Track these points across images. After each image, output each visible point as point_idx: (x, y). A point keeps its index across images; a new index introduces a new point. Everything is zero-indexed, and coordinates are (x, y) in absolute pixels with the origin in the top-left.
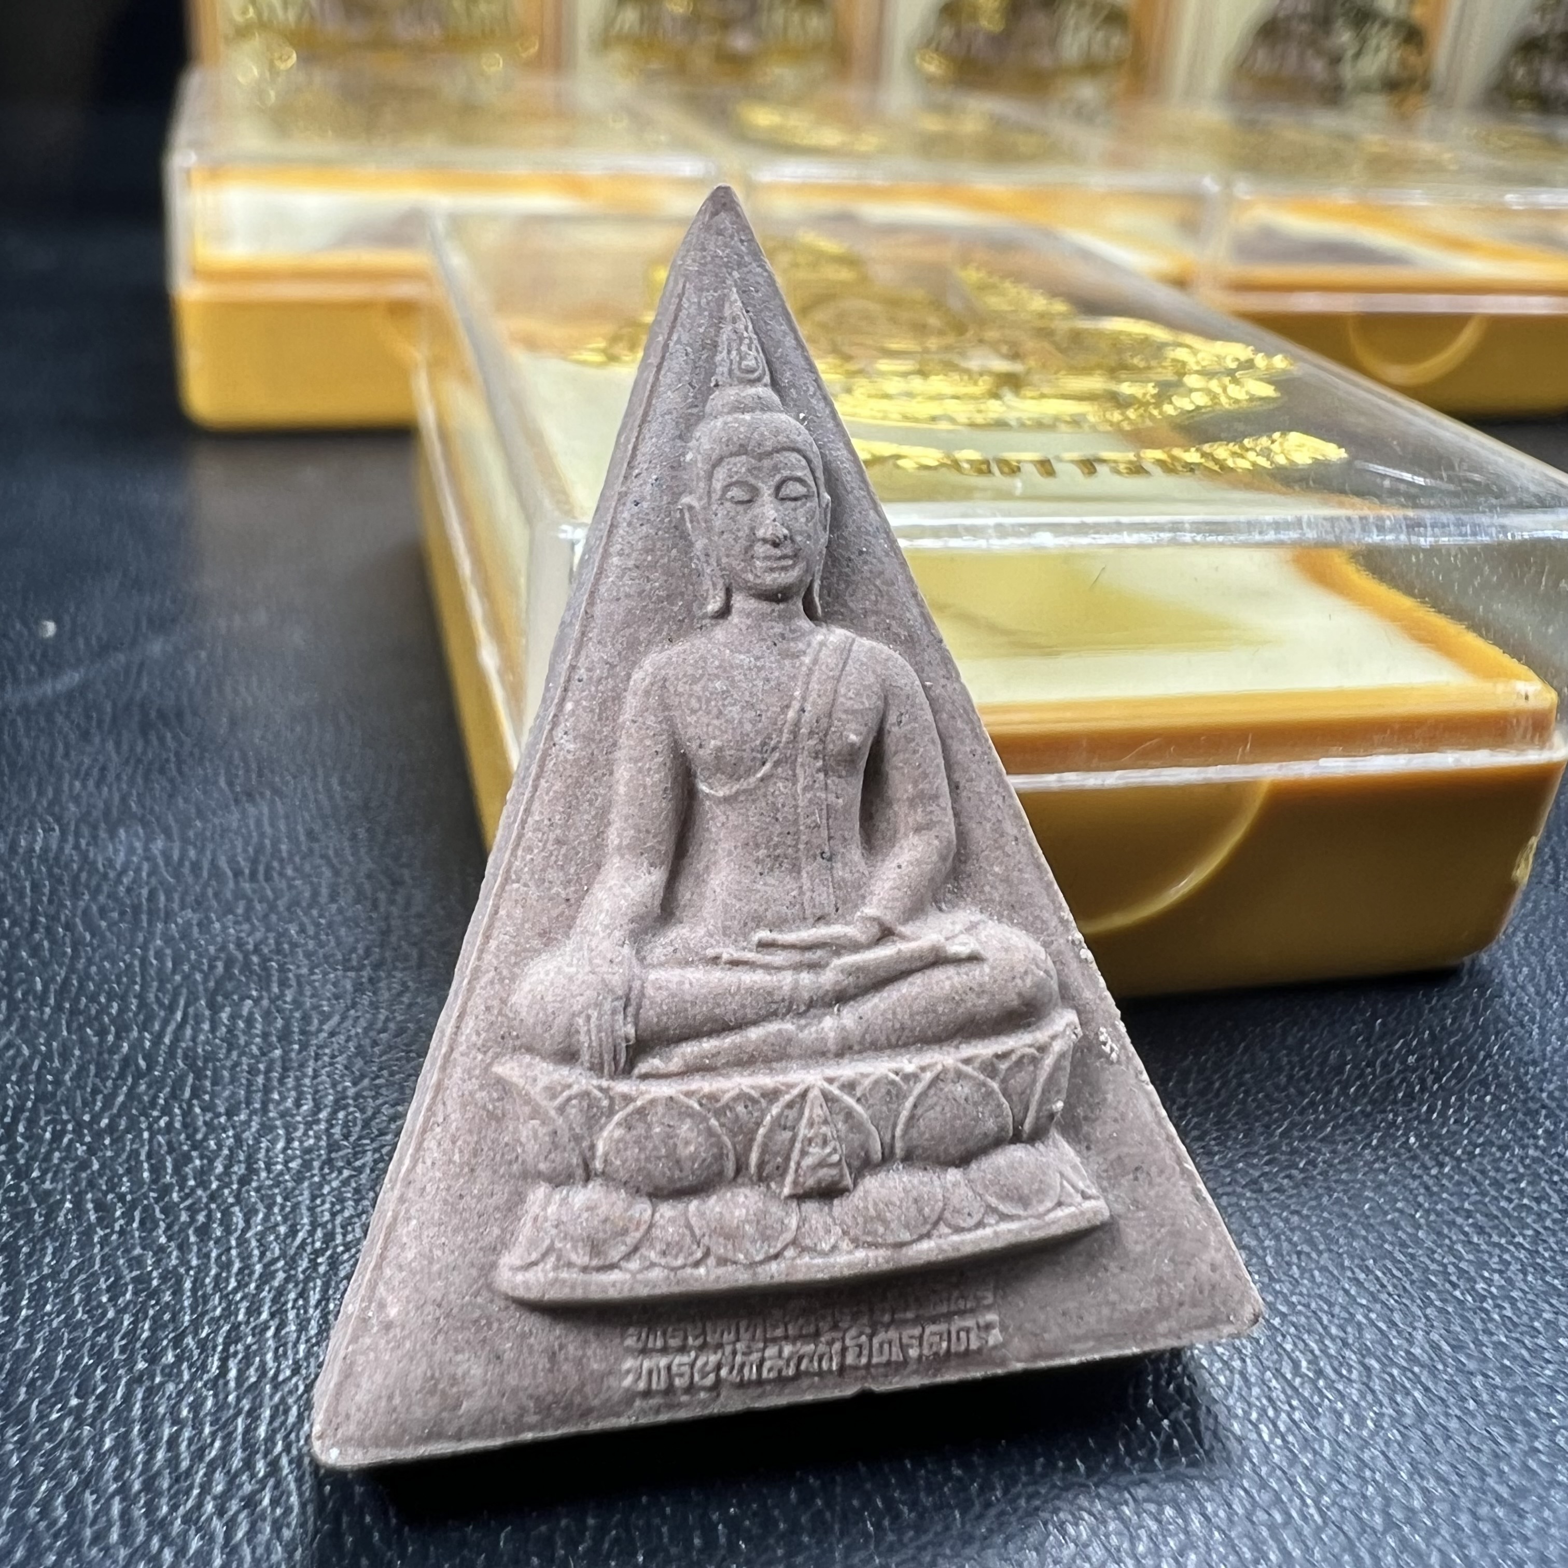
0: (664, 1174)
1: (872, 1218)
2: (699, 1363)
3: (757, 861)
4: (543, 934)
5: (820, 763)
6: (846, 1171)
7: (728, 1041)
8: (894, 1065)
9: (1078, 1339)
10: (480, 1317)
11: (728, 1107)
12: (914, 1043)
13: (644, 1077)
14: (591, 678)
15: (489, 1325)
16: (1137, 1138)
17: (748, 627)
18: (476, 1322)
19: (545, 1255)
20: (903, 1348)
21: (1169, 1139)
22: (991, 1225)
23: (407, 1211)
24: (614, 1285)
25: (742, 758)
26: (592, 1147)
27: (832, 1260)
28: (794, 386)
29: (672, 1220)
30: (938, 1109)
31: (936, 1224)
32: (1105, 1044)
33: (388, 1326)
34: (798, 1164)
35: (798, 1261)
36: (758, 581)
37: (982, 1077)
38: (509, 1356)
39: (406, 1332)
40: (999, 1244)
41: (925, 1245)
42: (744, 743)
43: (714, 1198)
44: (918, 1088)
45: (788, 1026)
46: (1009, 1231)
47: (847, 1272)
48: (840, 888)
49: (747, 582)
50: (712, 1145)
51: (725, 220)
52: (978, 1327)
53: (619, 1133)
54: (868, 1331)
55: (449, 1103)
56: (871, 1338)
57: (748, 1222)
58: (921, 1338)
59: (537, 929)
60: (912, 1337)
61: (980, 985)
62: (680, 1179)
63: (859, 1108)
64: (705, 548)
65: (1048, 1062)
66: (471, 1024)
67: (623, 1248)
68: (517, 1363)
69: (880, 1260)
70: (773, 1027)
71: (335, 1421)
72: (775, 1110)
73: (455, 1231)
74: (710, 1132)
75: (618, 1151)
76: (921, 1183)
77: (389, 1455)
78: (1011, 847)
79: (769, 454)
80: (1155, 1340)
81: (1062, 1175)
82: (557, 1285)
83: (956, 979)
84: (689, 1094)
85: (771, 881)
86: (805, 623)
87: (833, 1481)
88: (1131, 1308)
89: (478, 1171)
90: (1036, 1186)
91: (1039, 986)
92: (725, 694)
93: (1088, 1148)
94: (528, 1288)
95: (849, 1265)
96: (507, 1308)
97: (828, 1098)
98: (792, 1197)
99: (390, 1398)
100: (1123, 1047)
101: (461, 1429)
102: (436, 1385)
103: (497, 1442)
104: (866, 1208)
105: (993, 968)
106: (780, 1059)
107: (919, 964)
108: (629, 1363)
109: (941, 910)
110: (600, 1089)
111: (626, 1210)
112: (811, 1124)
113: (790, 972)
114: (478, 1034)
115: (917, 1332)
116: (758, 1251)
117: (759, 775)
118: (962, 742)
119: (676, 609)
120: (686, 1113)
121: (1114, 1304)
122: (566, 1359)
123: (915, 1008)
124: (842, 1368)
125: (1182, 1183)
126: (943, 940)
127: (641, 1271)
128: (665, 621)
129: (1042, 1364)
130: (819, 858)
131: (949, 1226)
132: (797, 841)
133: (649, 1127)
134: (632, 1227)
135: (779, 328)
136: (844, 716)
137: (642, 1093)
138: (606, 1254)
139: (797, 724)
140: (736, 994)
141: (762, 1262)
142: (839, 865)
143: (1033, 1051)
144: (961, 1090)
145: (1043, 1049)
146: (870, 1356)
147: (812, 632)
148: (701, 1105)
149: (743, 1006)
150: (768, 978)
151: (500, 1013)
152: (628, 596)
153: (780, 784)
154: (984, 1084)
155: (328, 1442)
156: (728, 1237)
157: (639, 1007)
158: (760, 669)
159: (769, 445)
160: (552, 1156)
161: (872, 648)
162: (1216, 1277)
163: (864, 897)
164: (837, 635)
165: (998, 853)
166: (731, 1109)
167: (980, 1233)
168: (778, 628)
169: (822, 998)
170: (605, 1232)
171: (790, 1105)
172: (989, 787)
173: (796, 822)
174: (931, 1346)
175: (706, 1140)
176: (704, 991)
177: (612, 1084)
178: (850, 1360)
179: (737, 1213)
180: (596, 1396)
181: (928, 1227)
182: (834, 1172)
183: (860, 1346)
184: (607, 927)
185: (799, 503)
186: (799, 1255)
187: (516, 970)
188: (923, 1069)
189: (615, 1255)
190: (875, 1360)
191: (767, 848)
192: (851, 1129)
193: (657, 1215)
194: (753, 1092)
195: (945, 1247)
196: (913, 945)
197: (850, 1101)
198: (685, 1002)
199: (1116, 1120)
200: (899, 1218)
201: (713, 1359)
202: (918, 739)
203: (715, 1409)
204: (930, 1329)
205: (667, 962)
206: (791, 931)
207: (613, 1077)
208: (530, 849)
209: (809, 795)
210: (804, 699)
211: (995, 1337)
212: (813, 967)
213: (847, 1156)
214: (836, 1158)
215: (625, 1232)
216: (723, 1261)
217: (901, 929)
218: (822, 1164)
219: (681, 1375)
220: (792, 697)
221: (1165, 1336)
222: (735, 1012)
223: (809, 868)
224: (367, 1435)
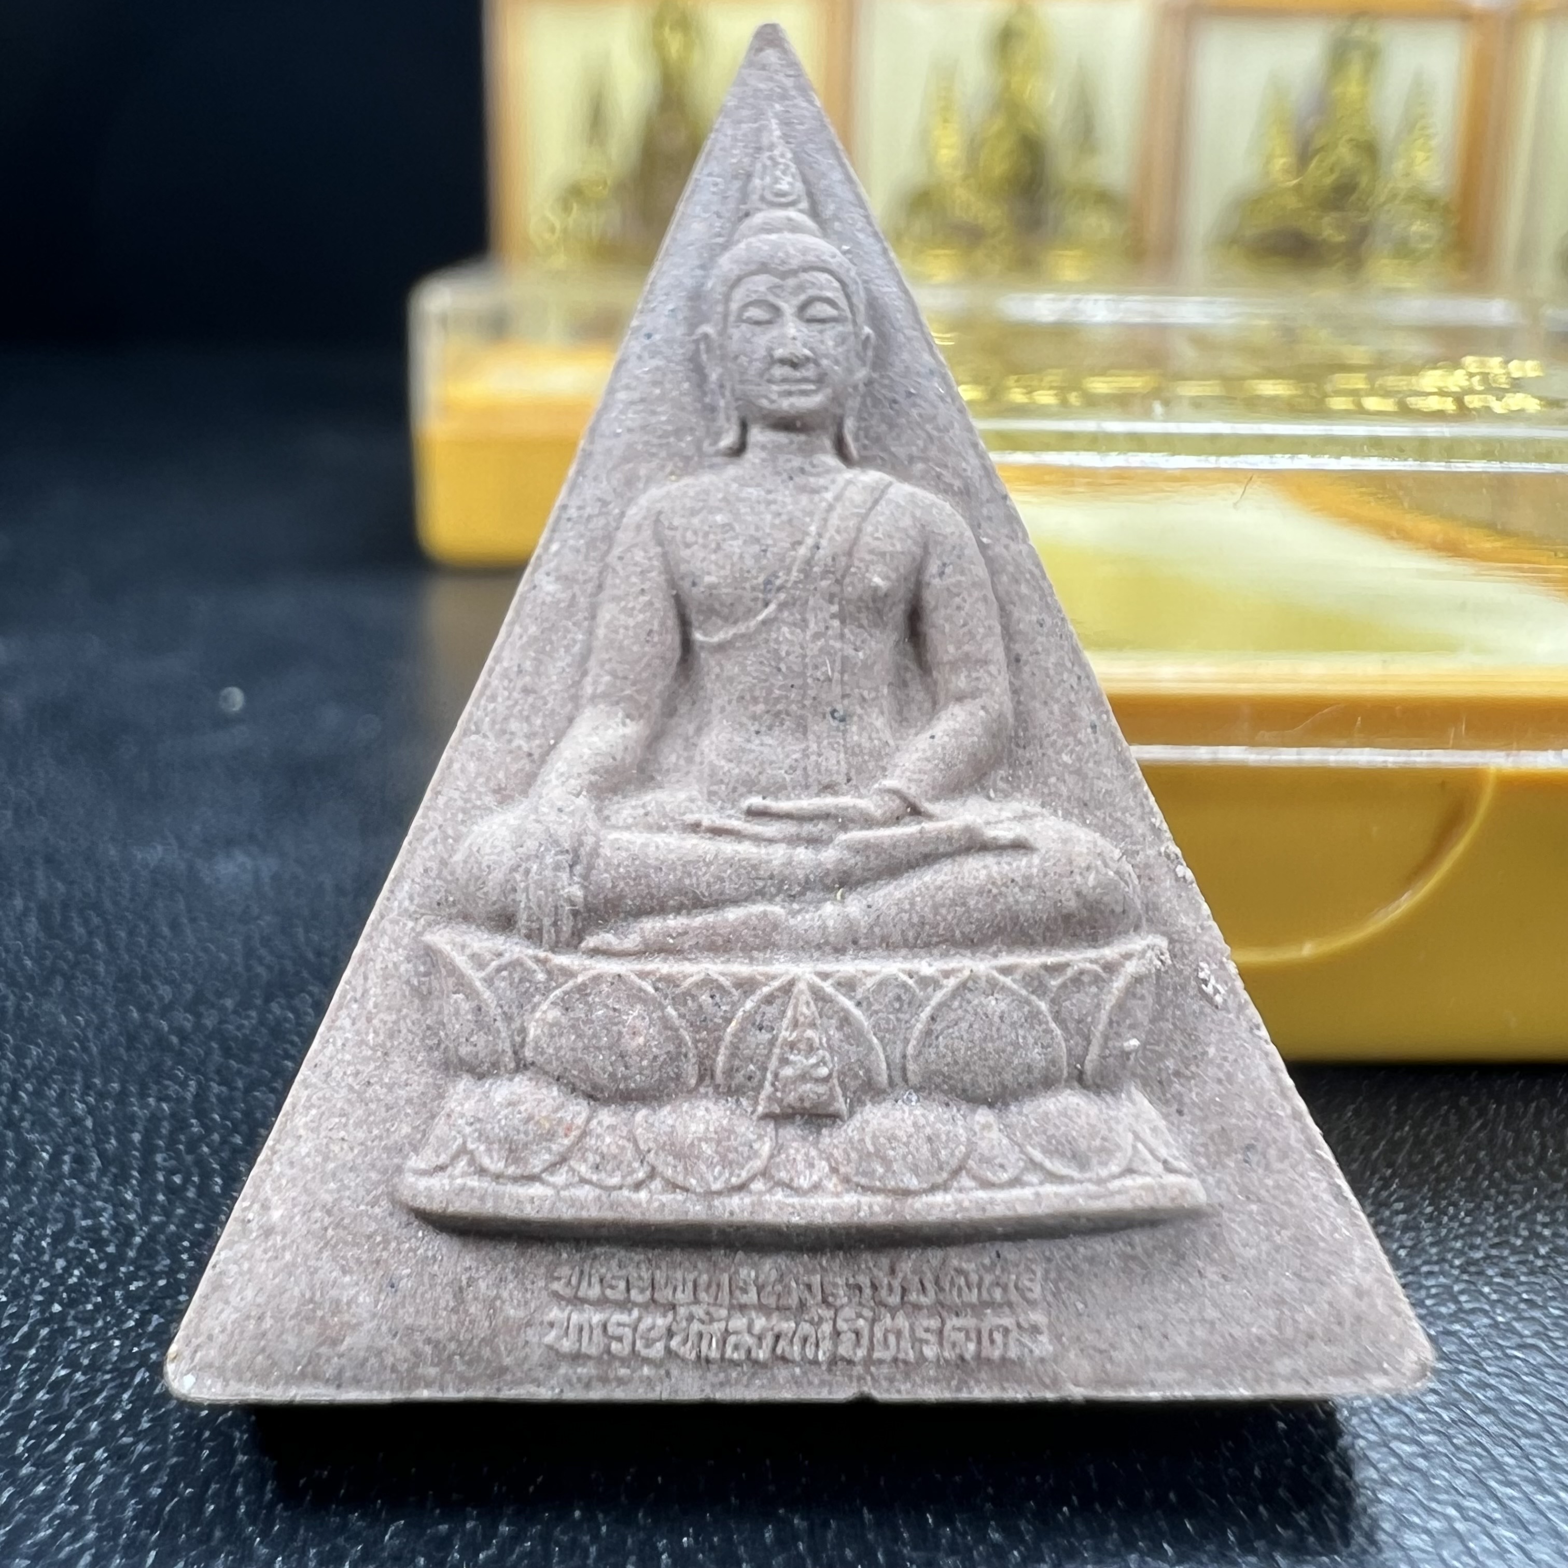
0: (604, 1070)
1: (869, 1154)
2: (642, 1327)
3: (754, 718)
4: (498, 790)
5: (835, 608)
6: (838, 1089)
7: (699, 920)
8: (908, 966)
9: (1160, 1366)
10: (376, 1231)
11: (688, 993)
12: (937, 944)
13: (595, 952)
14: (580, 517)
15: (386, 1242)
16: (1249, 1106)
17: (763, 460)
18: (369, 1237)
19: (455, 1158)
20: (917, 1342)
21: (1296, 1116)
22: (1031, 1185)
23: (309, 1098)
24: (532, 1200)
25: (740, 598)
26: (523, 1031)
27: (813, 1201)
28: (839, 219)
29: (612, 1128)
30: (964, 1025)
31: (955, 1173)
32: (1205, 982)
33: (268, 1232)
34: (776, 1075)
35: (767, 1197)
36: (774, 407)
37: (1024, 992)
38: (406, 1285)
39: (288, 1241)
40: (1041, 1210)
41: (939, 1198)
42: (747, 579)
43: (668, 1108)
44: (938, 996)
45: (776, 910)
46: (1056, 1195)
47: (830, 1219)
48: (854, 754)
49: (761, 408)
50: (667, 1039)
51: (771, 56)
52: (1019, 1326)
53: (554, 1014)
54: (868, 1313)
55: (372, 976)
56: (873, 1321)
57: (707, 1140)
58: (940, 1332)
59: (492, 784)
60: (927, 1330)
61: (1028, 878)
62: (625, 1078)
63: (857, 1012)
64: (721, 376)
65: (1119, 984)
66: (406, 887)
67: (547, 1157)
68: (414, 1296)
69: (876, 1208)
70: (757, 908)
71: (195, 1342)
72: (749, 1005)
73: (358, 1125)
74: (666, 1024)
75: (552, 1036)
76: (938, 1119)
77: (254, 1393)
78: (1085, 734)
79: (794, 273)
80: (1272, 1383)
81: (1137, 1137)
82: (465, 1194)
83: (995, 868)
84: (642, 975)
85: (768, 740)
86: (831, 460)
87: (826, 1525)
88: (1237, 1331)
89: (394, 1057)
90: (1097, 1143)
91: (1108, 887)
92: (727, 527)
93: (1180, 1112)
94: (430, 1198)
95: (834, 1210)
96: (408, 1224)
97: (818, 995)
98: (768, 1116)
99: (260, 1318)
100: (1232, 991)
101: (341, 1372)
102: (314, 1310)
103: (386, 1396)
104: (862, 1140)
105: (1044, 860)
106: (763, 948)
107: (949, 849)
108: (555, 1313)
109: (989, 798)
110: (537, 960)
111: (556, 1111)
112: (795, 1024)
113: (784, 845)
114: (411, 899)
115: (934, 1323)
116: (716, 1179)
117: (760, 617)
118: (1027, 610)
119: (683, 445)
120: (637, 996)
121: (1212, 1323)
122: (476, 1299)
123: (940, 896)
124: (834, 1361)
125: (1313, 1174)
126: (980, 821)
127: (567, 1186)
128: (671, 457)
129: (1109, 1394)
130: (829, 717)
131: (974, 1178)
132: (804, 696)
133: (591, 1008)
134: (561, 1132)
135: (825, 162)
136: (868, 557)
137: (585, 969)
138: (526, 1163)
139: (809, 562)
140: (711, 863)
141: (719, 1193)
142: (854, 728)
143: (1095, 967)
144: (995, 1005)
145: (1111, 968)
146: (871, 1348)
147: (839, 471)
148: (657, 989)
149: (722, 880)
150: (754, 850)
151: (439, 876)
152: (630, 430)
153: (785, 629)
154: (1028, 1002)
155: (184, 1366)
156: (678, 1156)
157: (590, 867)
158: (769, 503)
159: (795, 263)
160: (474, 1039)
161: (912, 495)
162: (1363, 1306)
163: (884, 769)
164: (872, 476)
165: (1070, 739)
166: (694, 998)
167: (1016, 1192)
168: (797, 462)
169: (821, 880)
170: (526, 1133)
171: (769, 1000)
172: (1060, 665)
173: (802, 674)
174: (954, 1345)
175: (660, 1033)
176: (672, 856)
177: (550, 955)
178: (843, 1351)
179: (693, 1128)
180: (509, 1353)
181: (945, 1175)
182: (822, 1089)
183: (857, 1333)
184: (562, 774)
185: (828, 326)
186: (770, 1191)
187: (464, 829)
188: (947, 974)
189: (537, 1164)
190: (876, 1355)
191: (766, 702)
192: (848, 1038)
193: (594, 1122)
194: (722, 979)
195: (966, 1204)
196: (941, 825)
197: (849, 1004)
198: (648, 866)
199: (1219, 1081)
200: (904, 1157)
201: (661, 1322)
202: (965, 594)
203: (662, 1393)
204: (953, 1322)
205: (636, 825)
206: (788, 798)
207: (555, 948)
208: (493, 698)
209: (820, 643)
210: (820, 535)
211: (1044, 1346)
212: (813, 841)
213: (842, 1073)
214: (824, 1071)
215: (550, 1136)
216: (672, 1186)
217: (927, 806)
218: (804, 1077)
219: (620, 1339)
220: (807, 534)
221: (1288, 1380)
222: (709, 885)
223: (816, 728)
224: (230, 1363)
